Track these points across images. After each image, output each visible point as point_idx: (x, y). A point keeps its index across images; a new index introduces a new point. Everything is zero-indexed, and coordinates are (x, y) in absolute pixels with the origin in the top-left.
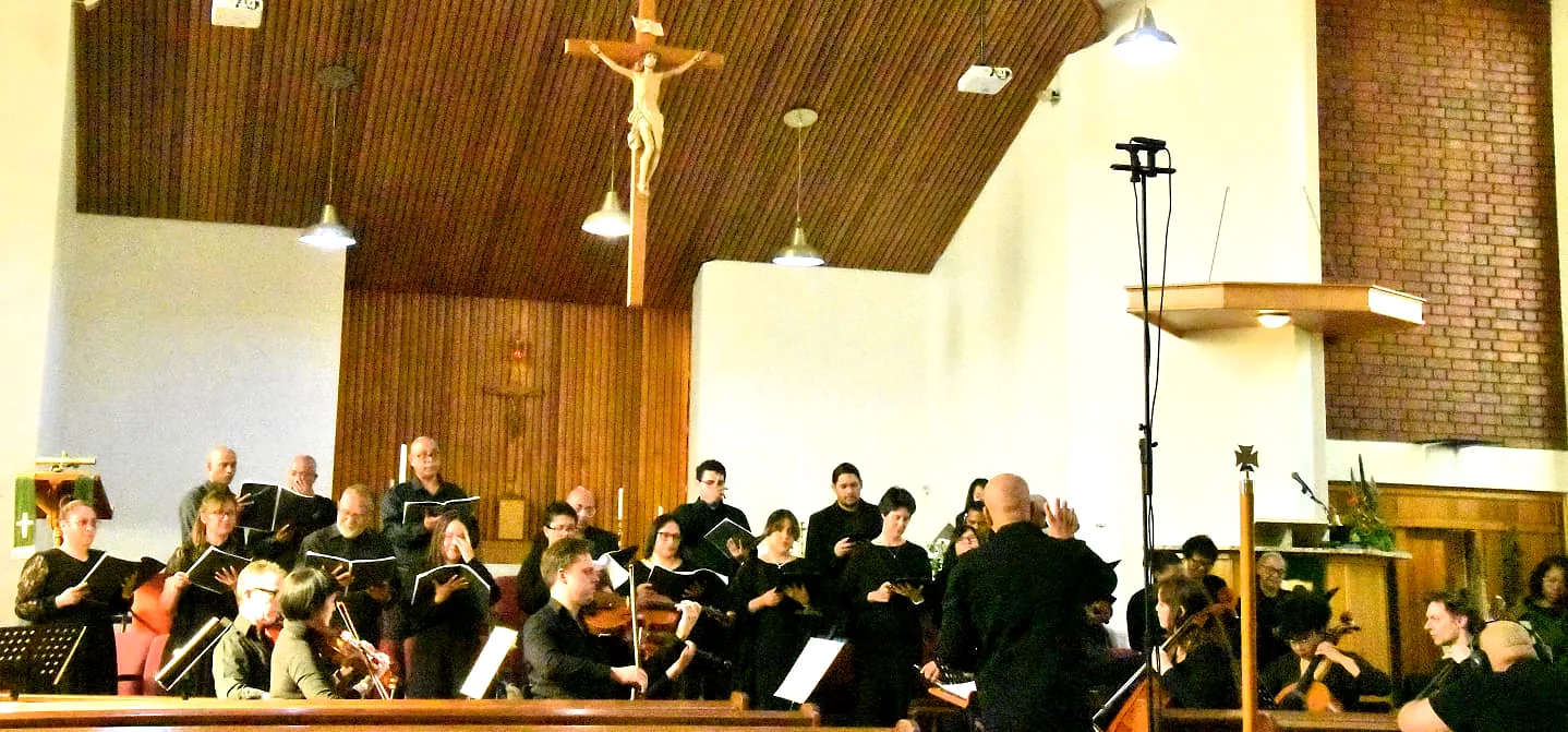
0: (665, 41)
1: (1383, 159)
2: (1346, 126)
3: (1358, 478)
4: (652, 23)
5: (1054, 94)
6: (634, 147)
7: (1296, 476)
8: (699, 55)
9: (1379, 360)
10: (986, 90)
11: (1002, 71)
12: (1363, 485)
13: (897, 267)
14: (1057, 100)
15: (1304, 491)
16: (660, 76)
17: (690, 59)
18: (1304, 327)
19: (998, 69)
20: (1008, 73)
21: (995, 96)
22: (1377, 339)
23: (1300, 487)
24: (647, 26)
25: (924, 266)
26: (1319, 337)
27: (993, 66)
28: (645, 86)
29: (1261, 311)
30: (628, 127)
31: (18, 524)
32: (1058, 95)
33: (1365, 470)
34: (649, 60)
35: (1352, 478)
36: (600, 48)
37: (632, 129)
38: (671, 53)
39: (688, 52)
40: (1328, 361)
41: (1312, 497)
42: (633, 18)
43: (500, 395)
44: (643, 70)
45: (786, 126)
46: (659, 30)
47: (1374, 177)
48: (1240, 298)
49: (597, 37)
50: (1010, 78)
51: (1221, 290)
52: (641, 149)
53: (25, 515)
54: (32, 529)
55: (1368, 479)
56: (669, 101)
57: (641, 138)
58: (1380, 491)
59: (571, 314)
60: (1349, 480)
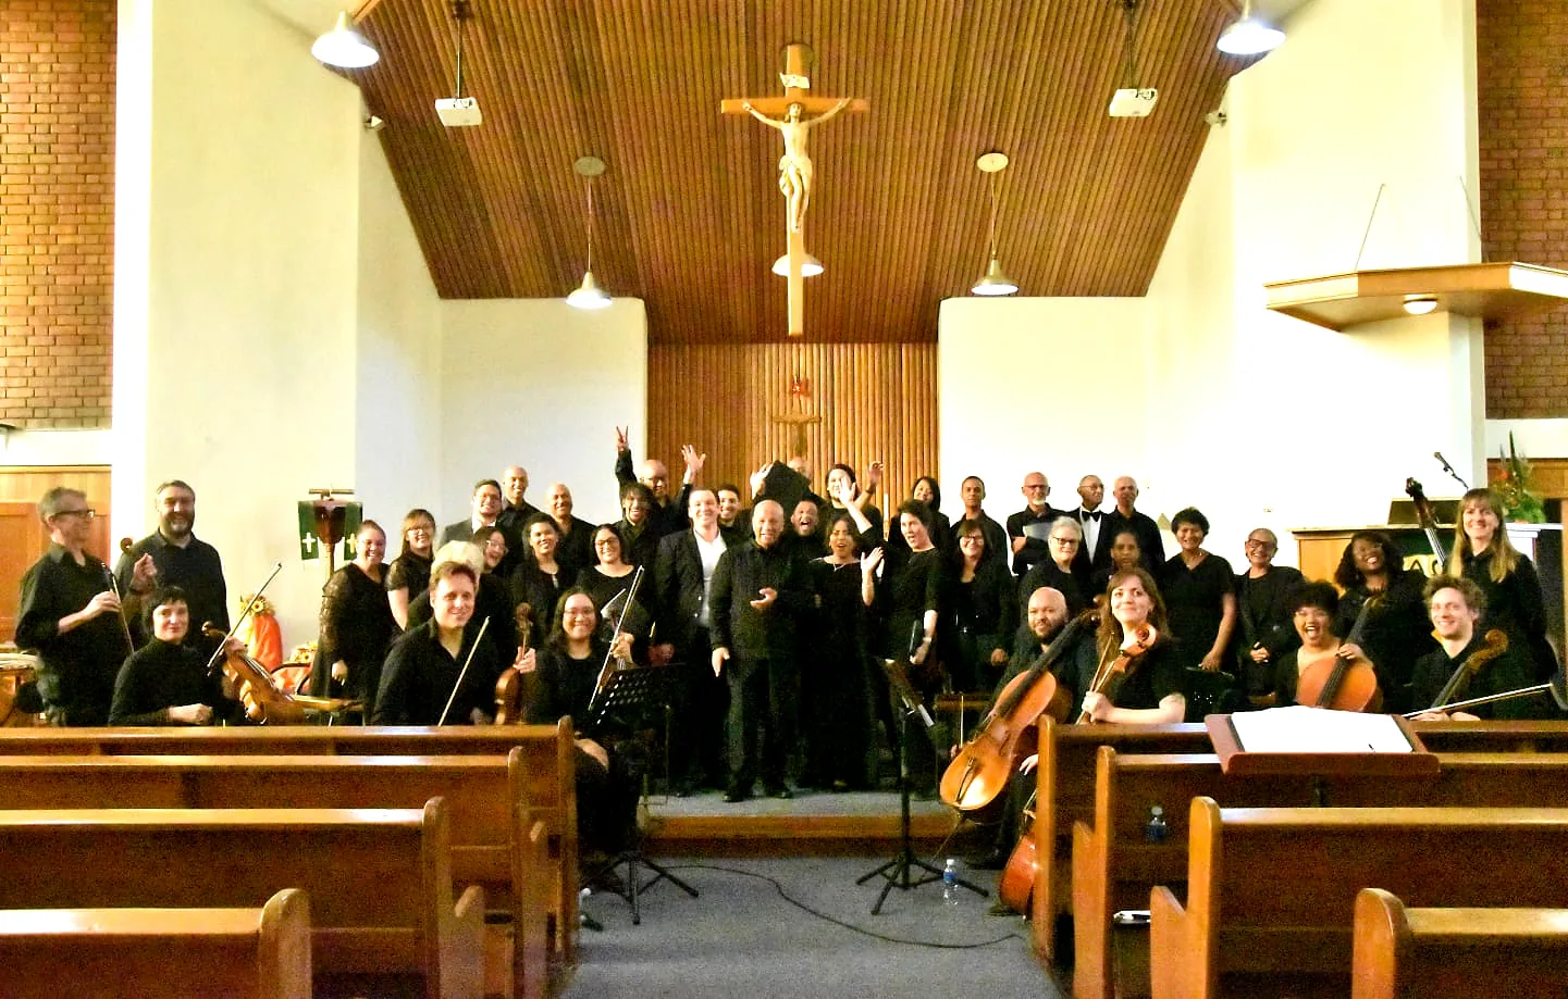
0: (810, 92)
1: (1549, 143)
2: (1512, 113)
3: (1508, 455)
4: (797, 77)
5: (1220, 115)
6: (786, 191)
7: (1438, 455)
8: (841, 103)
9: (1545, 340)
10: (1136, 113)
11: (1146, 92)
12: (1514, 462)
13: (1115, 292)
14: (1224, 121)
15: (1446, 470)
16: (805, 124)
17: (833, 107)
18: (1458, 312)
19: (1143, 90)
20: (1153, 93)
21: (1146, 118)
22: (1544, 318)
23: (1443, 466)
24: (794, 80)
25: (1137, 287)
26: (1479, 322)
27: (1137, 87)
28: (793, 133)
29: (1408, 297)
30: (778, 174)
31: (304, 541)
32: (1225, 116)
33: (1515, 445)
34: (794, 111)
35: (1502, 453)
36: (753, 106)
37: (783, 174)
38: (814, 103)
39: (833, 100)
40: (1487, 345)
41: (1454, 475)
42: (781, 75)
43: (785, 423)
44: (789, 121)
45: (982, 172)
46: (804, 83)
47: (1541, 161)
48: (1377, 285)
49: (749, 95)
50: (1155, 98)
51: (1355, 280)
52: (792, 192)
53: (309, 534)
54: (315, 545)
55: (1517, 455)
56: (814, 147)
57: (791, 183)
58: (1532, 466)
59: (841, 351)
60: (1499, 456)
